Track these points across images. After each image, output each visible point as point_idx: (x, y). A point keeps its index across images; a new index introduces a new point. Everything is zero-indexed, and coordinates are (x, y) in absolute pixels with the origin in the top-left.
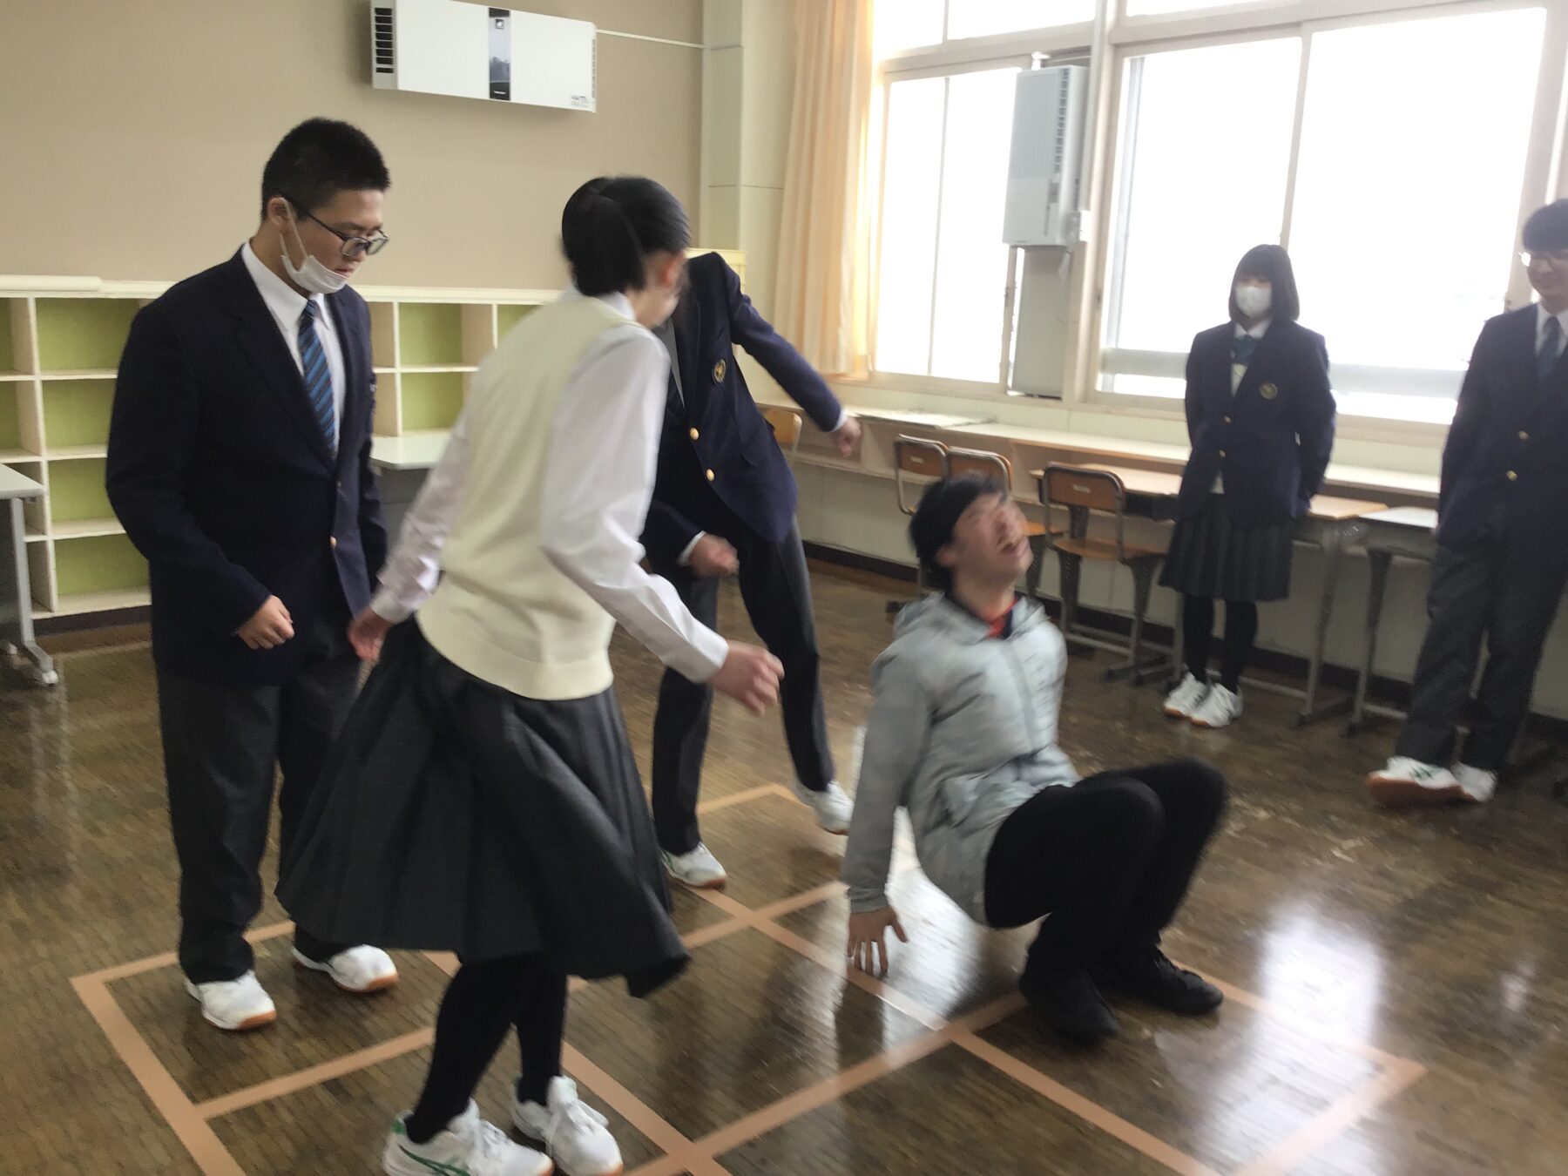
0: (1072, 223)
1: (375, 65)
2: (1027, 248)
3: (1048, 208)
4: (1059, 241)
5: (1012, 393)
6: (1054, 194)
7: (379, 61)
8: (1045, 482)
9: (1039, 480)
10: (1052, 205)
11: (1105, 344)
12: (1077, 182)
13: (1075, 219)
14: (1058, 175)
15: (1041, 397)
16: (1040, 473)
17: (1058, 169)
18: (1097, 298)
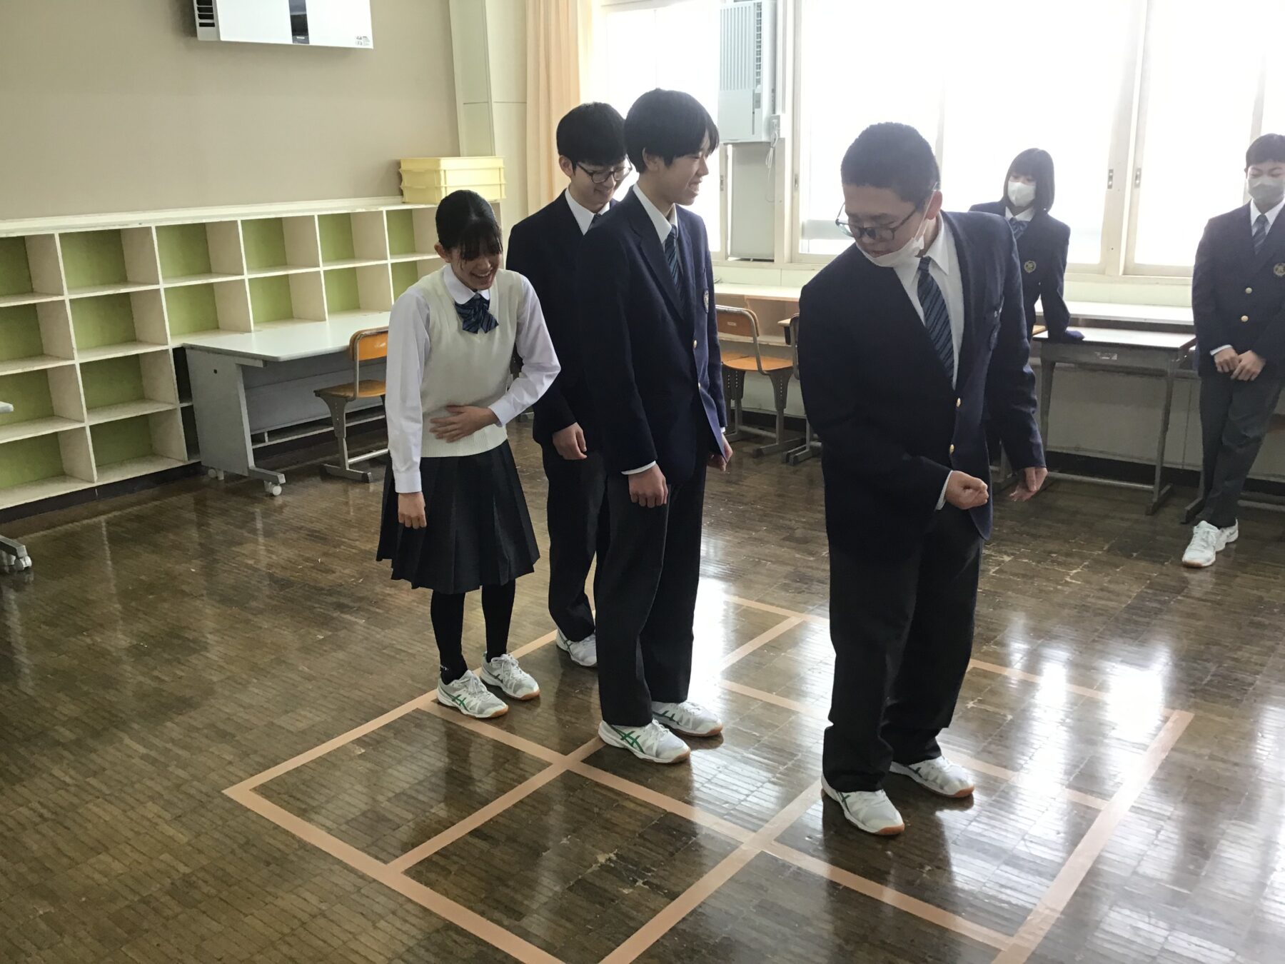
0: (773, 125)
1: (198, 21)
2: (734, 145)
3: (754, 113)
4: (764, 138)
5: (730, 259)
6: (757, 102)
7: (201, 17)
8: (792, 330)
9: (787, 328)
10: (756, 110)
11: (804, 217)
12: (774, 91)
13: (775, 121)
14: (759, 86)
15: (755, 260)
16: (787, 321)
17: (758, 82)
18: (796, 181)
